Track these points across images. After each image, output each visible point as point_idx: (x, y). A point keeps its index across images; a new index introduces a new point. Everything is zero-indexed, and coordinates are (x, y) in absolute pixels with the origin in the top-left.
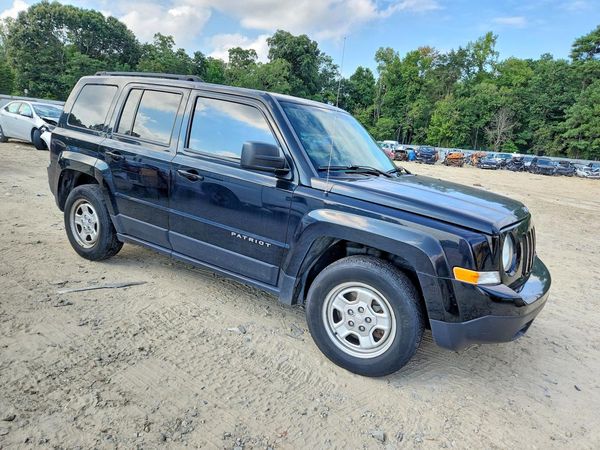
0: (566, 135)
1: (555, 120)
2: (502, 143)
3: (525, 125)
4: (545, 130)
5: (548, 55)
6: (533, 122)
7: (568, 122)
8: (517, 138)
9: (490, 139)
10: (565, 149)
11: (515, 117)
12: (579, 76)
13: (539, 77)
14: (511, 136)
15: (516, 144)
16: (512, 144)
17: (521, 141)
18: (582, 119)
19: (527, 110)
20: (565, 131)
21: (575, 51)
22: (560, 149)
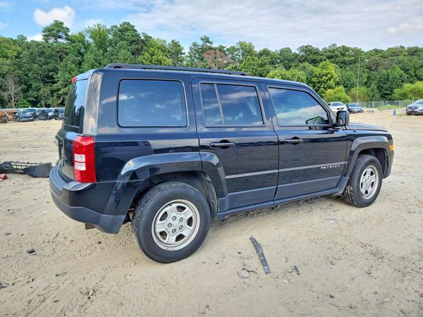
0: (60, 92)
1: (49, 82)
2: (17, 101)
3: (30, 86)
4: (45, 90)
5: (22, 36)
6: (34, 85)
7: (59, 83)
8: (27, 96)
9: (6, 98)
10: (63, 101)
11: (20, 81)
12: (54, 53)
13: (26, 52)
14: (22, 95)
15: (29, 101)
16: (25, 101)
17: (31, 99)
18: (67, 81)
19: (27, 75)
20: (59, 90)
21: (46, 35)
22: (60, 102)
